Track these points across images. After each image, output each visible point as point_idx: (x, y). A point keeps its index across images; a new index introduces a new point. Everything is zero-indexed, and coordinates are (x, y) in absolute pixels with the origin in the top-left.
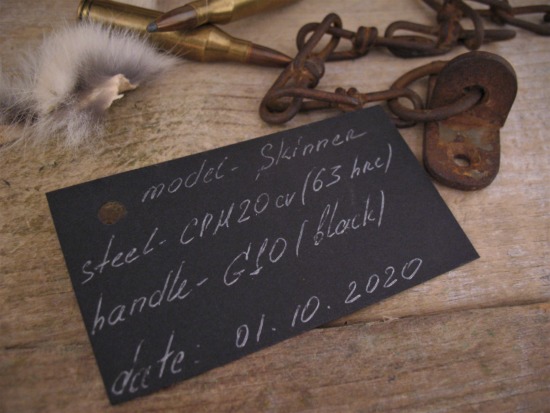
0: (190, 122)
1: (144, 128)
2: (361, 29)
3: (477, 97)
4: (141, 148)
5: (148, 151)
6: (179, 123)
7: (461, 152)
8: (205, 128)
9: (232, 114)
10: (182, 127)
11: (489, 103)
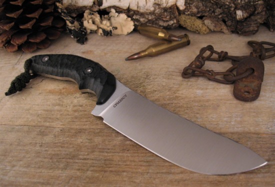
0: (160, 78)
1: (146, 78)
2: (222, 52)
3: (252, 71)
4: (144, 84)
5: (145, 85)
6: (156, 78)
7: (247, 90)
8: (164, 80)
9: (174, 77)
10: (157, 79)
11: (255, 73)
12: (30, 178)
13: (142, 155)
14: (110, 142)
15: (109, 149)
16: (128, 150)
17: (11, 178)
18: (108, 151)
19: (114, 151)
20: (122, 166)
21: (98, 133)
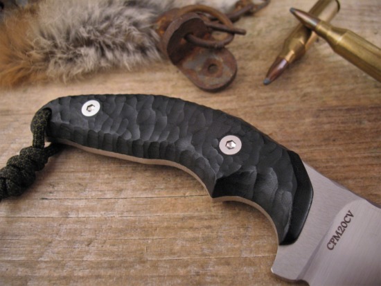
12: (166, 211)
13: (364, 146)
14: (293, 127)
15: (298, 141)
16: (334, 140)
17: (125, 214)
18: (298, 144)
19: (310, 144)
20: (338, 168)
21: (264, 113)
